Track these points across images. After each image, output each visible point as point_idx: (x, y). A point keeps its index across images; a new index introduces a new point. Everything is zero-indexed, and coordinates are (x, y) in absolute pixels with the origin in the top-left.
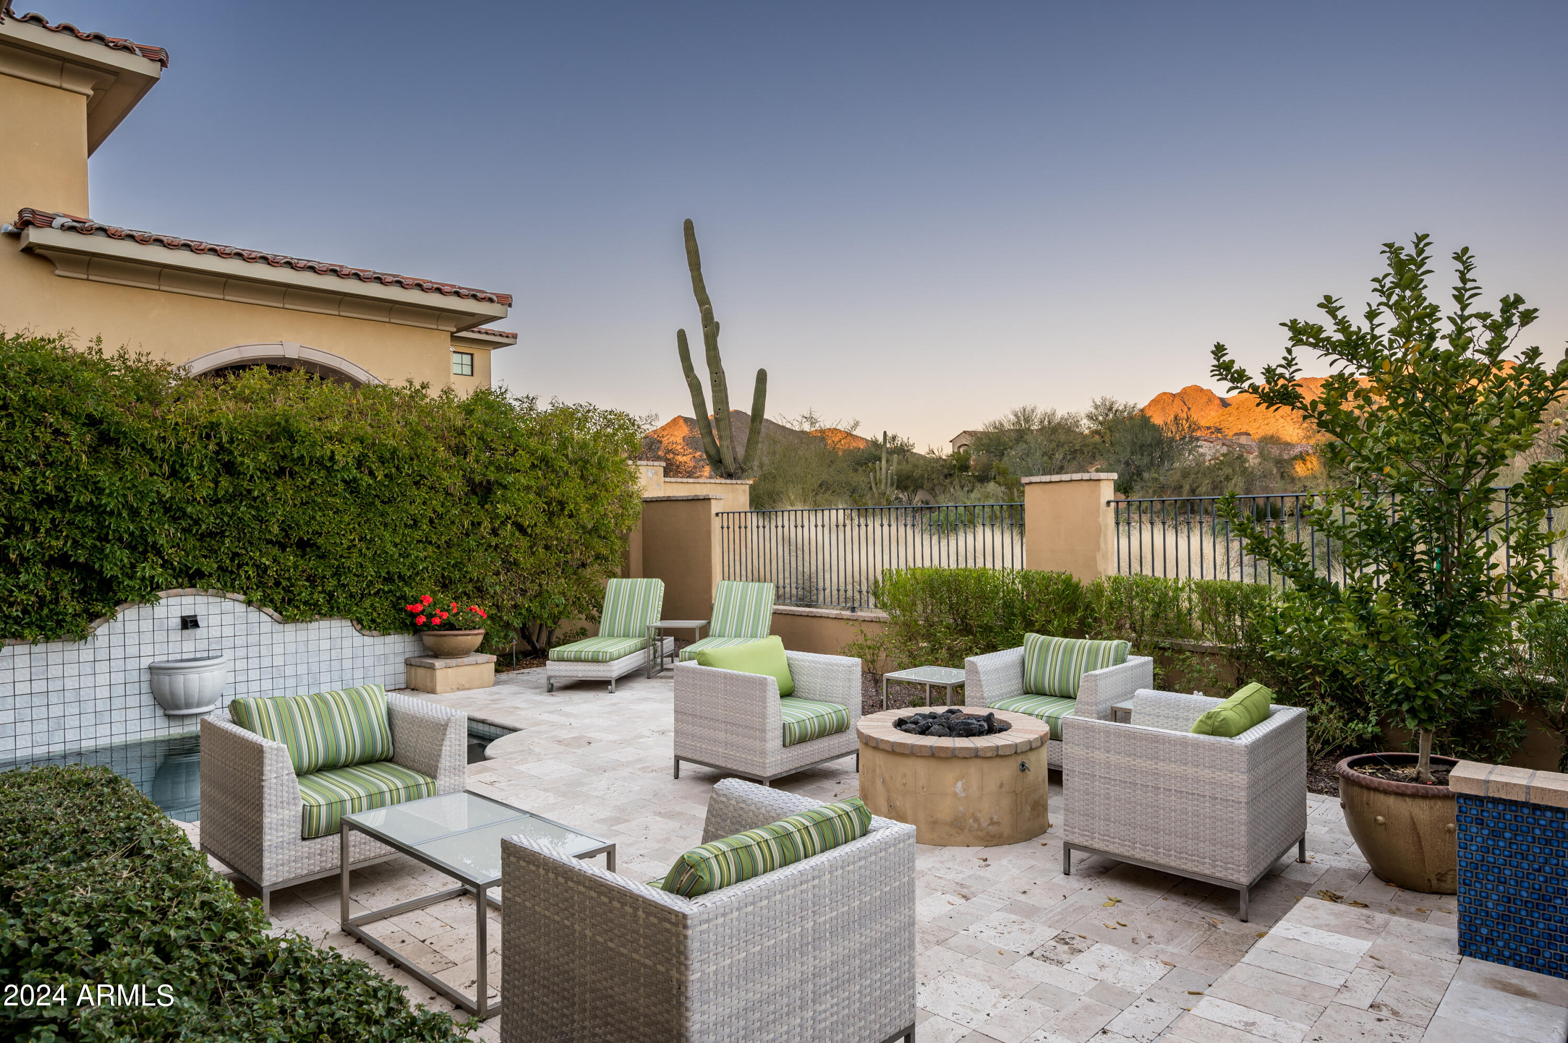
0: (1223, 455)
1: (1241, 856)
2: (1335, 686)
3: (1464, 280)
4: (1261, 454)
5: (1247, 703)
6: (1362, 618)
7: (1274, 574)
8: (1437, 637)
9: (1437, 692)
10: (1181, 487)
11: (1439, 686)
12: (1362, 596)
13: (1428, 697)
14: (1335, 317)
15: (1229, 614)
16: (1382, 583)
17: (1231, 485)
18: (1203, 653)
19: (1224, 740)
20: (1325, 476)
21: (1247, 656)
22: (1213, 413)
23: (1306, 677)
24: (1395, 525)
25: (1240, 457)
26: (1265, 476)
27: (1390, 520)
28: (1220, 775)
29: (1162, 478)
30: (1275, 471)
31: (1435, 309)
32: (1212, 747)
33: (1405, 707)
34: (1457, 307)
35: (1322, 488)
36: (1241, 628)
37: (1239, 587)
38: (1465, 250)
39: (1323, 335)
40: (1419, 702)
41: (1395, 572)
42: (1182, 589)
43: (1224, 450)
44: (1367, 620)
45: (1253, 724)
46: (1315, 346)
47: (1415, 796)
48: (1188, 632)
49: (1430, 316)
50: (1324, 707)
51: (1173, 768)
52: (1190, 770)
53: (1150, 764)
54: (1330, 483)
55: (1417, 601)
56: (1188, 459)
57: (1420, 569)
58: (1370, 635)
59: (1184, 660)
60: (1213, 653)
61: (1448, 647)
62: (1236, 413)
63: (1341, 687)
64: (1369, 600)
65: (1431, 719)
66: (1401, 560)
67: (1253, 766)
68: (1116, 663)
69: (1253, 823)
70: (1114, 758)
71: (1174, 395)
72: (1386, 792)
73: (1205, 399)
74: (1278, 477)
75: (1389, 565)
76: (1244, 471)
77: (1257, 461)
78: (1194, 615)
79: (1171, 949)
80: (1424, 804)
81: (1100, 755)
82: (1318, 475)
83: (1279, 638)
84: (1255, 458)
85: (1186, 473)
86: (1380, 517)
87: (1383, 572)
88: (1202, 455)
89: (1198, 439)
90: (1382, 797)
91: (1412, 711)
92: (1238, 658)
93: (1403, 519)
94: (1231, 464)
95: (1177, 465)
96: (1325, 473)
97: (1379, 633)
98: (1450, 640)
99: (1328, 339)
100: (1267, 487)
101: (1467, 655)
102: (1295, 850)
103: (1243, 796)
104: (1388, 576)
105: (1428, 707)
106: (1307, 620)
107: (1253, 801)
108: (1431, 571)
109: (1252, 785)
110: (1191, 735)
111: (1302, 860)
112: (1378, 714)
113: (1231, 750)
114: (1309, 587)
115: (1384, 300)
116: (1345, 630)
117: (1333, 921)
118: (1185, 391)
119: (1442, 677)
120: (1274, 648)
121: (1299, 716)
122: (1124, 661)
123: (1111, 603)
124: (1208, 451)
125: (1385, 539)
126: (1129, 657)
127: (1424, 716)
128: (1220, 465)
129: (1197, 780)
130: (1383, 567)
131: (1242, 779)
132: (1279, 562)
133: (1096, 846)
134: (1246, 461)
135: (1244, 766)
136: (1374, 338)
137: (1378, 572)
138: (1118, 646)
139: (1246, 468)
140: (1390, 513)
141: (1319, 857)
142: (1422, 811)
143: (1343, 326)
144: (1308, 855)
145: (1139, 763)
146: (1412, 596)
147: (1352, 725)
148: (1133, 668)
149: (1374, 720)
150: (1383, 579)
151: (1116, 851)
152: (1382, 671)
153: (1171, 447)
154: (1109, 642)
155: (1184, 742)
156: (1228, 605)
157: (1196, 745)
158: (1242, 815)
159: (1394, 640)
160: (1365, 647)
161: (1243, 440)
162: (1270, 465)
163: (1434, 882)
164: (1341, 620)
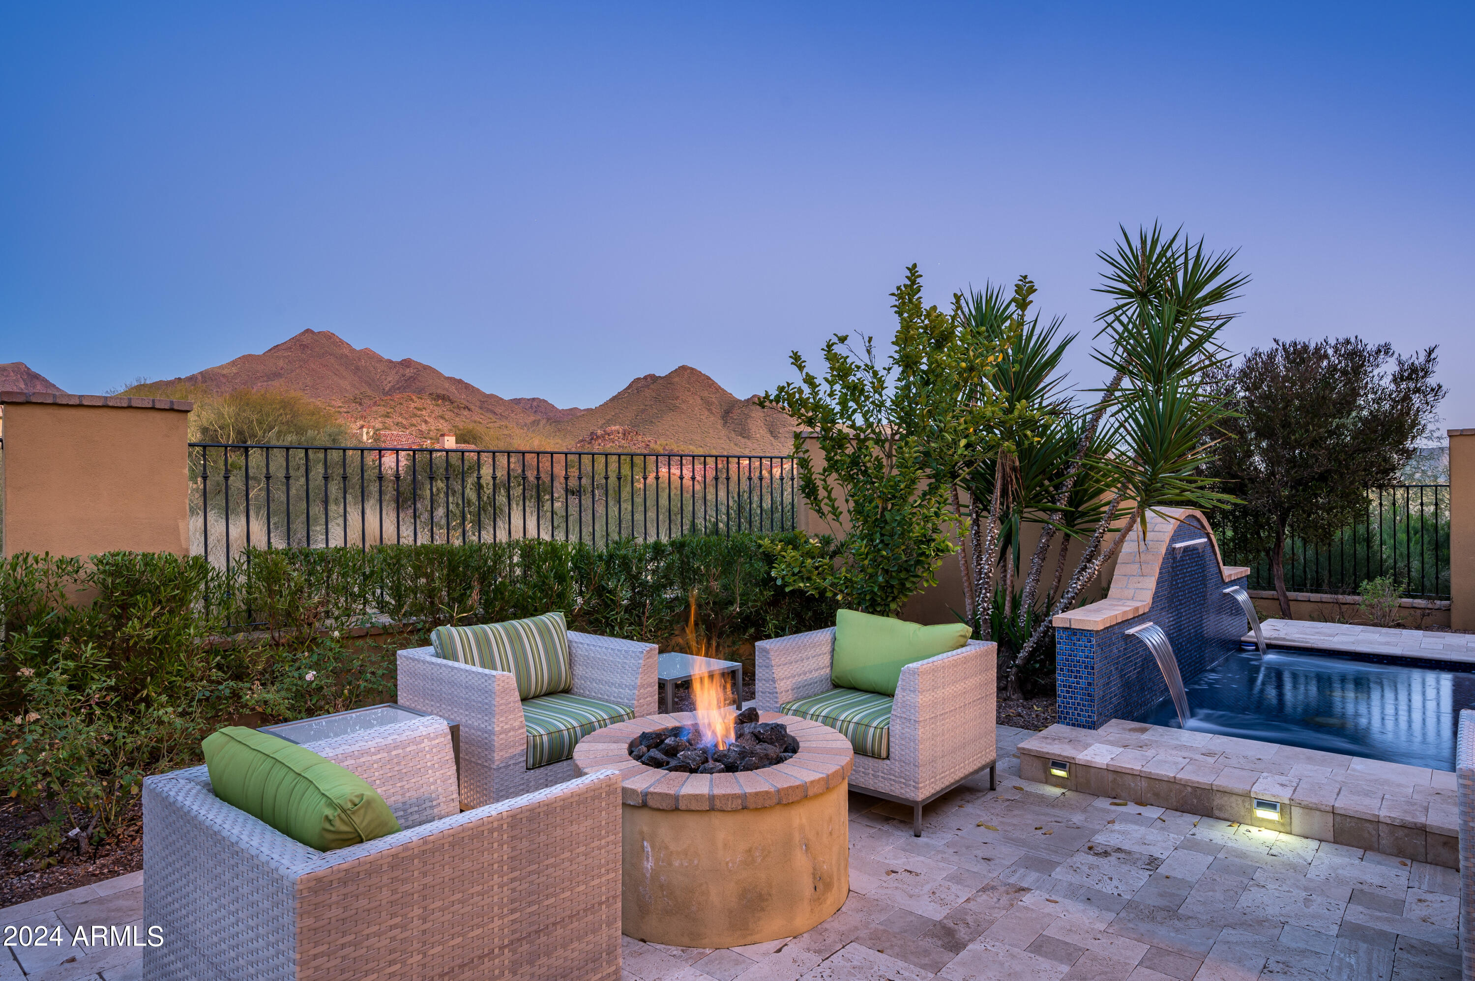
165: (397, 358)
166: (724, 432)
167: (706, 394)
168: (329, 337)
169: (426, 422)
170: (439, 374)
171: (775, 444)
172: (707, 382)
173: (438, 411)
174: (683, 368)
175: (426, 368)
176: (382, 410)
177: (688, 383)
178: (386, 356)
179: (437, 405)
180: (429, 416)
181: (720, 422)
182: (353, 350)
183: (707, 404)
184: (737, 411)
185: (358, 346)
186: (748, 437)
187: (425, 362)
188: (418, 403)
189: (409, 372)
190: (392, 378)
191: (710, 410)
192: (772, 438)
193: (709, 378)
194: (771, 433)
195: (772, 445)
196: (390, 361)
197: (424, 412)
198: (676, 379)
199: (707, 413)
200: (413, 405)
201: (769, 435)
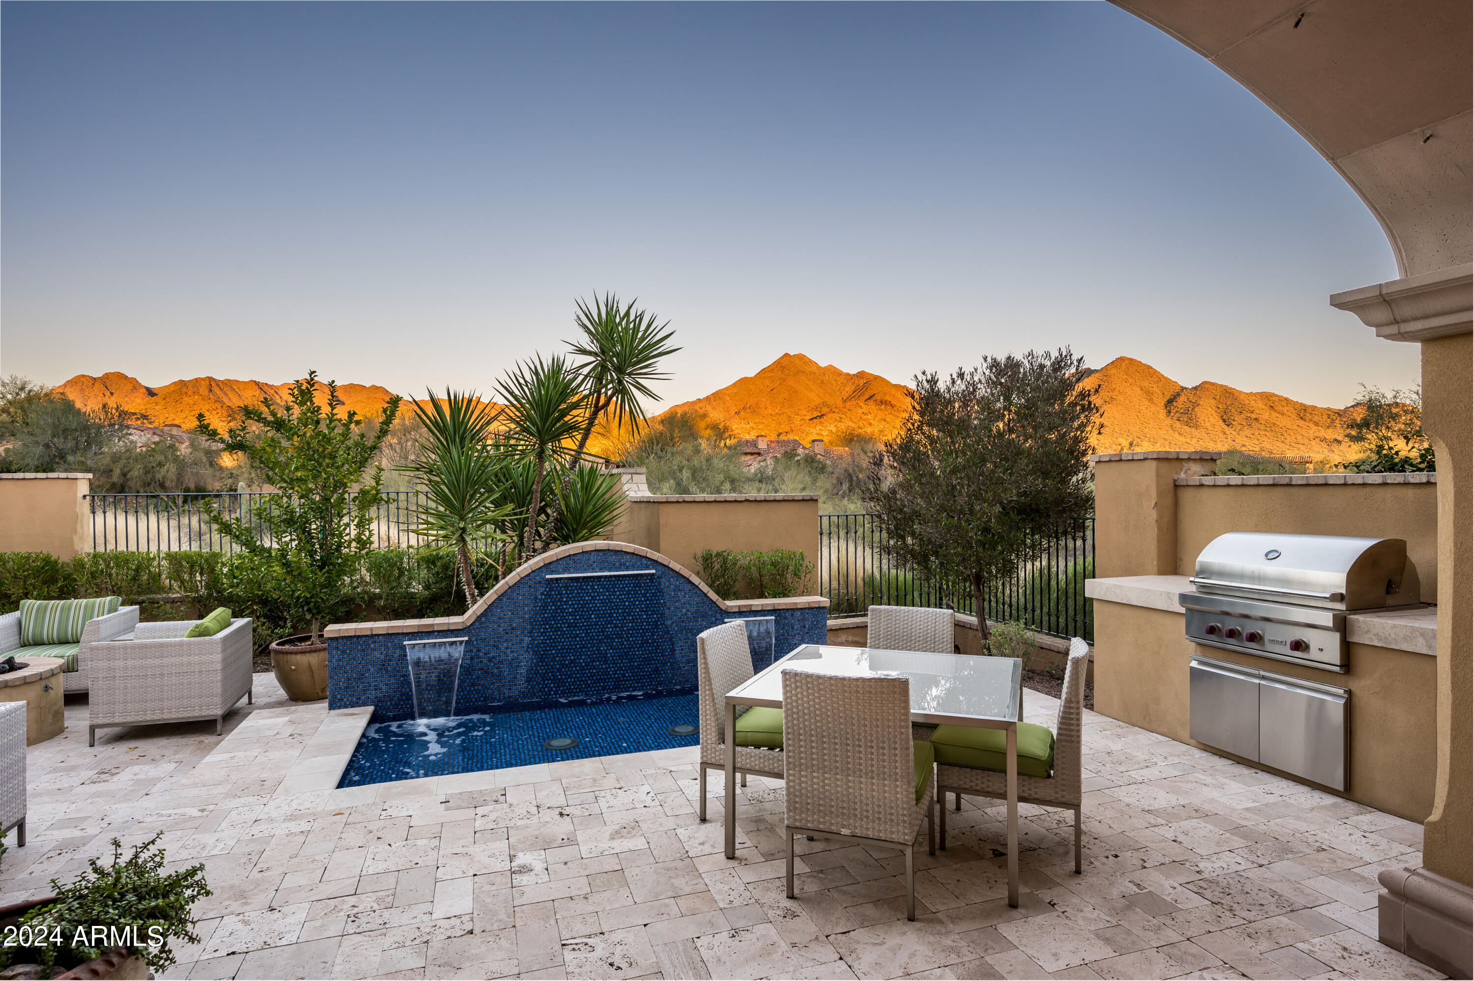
0: (154, 443)
1: (218, 700)
2: (266, 610)
3: (333, 396)
4: (192, 445)
5: (218, 618)
6: (284, 564)
7: (234, 545)
8: (321, 571)
9: (321, 598)
10: (111, 471)
11: (322, 595)
12: (283, 552)
13: (317, 601)
14: (269, 409)
15: (192, 574)
16: (293, 546)
17: (163, 471)
18: (173, 601)
19: (207, 638)
20: (248, 466)
21: (206, 599)
22: (138, 400)
23: (247, 608)
24: (300, 515)
25: (172, 447)
26: (195, 464)
27: (298, 514)
28: (205, 658)
29: (89, 462)
30: (204, 460)
31: (319, 408)
32: (199, 643)
33: (306, 608)
34: (330, 409)
35: (246, 475)
36: (201, 582)
37: (200, 555)
38: (333, 382)
39: (263, 416)
40: (312, 604)
41: (300, 540)
42: (154, 559)
43: (156, 439)
44: (286, 565)
45: (222, 629)
46: (258, 421)
47: (310, 652)
48: (161, 589)
49: (317, 411)
50: (259, 623)
51: (174, 660)
52: (185, 659)
53: (158, 661)
54: (253, 471)
55: (312, 553)
56: (118, 445)
57: (313, 538)
58: (288, 572)
59: (158, 607)
60: (182, 601)
61: (326, 575)
62: (163, 403)
63: (270, 610)
64: (287, 555)
65: (318, 613)
66: (303, 533)
67: (224, 650)
68: (109, 612)
69: (225, 681)
70: (130, 663)
71: (95, 379)
72: (296, 653)
73: (130, 386)
74: (208, 465)
75: (297, 536)
76: (176, 459)
77: (189, 450)
78: (164, 576)
79: (177, 756)
80: (315, 655)
81: (120, 663)
82: (242, 464)
83: (235, 581)
84: (186, 448)
85: (116, 458)
86: (293, 512)
87: (294, 540)
88: (132, 442)
89: (128, 427)
90: (294, 656)
91: (309, 610)
92: (199, 602)
93: (305, 513)
94: (162, 452)
95: (105, 449)
96: (249, 463)
97: (292, 571)
98: (328, 572)
99: (265, 418)
100: (198, 473)
101: (335, 578)
102: (246, 697)
103: (219, 666)
104: (297, 542)
105: (317, 606)
106: (252, 569)
107: (224, 669)
108: (318, 538)
109: (224, 659)
110: (185, 639)
111: (250, 703)
112: (292, 621)
113: (212, 643)
114: (254, 550)
115: (294, 399)
116: (275, 571)
117: (270, 715)
118: (107, 376)
119: (323, 590)
120: (231, 587)
121: (249, 622)
122: (116, 610)
123: (92, 573)
124: (139, 439)
125: (295, 523)
126: (120, 608)
127: (315, 611)
128: (152, 452)
129: (189, 664)
130: (294, 537)
131: (218, 657)
132: (237, 537)
133: (116, 721)
134: (177, 450)
135: (219, 650)
136: (289, 421)
137: (291, 540)
138: (111, 600)
139: (177, 456)
140: (298, 510)
141: (259, 700)
142: (314, 659)
143: (274, 414)
144: (253, 701)
145: (149, 662)
146: (309, 551)
147: (276, 631)
148: (125, 614)
149: (289, 625)
150: (294, 544)
151: (132, 720)
152: (294, 591)
153: (98, 433)
154: (103, 599)
155: (181, 644)
156: (192, 567)
157: (189, 644)
158: (219, 677)
159: (300, 574)
160: (285, 580)
161: (175, 431)
162: (201, 455)
163: (320, 694)
164: (272, 567)
165: (853, 372)
166: (1168, 421)
167: (1146, 384)
168: (801, 357)
169: (870, 424)
170: (887, 383)
171: (1228, 432)
172: (1148, 372)
173: (881, 415)
174: (1121, 359)
175: (877, 378)
176: (836, 416)
177: (1127, 374)
178: (845, 371)
179: (881, 410)
180: (874, 419)
181: (1163, 412)
182: (819, 367)
183: (1148, 394)
184: (1182, 398)
185: (823, 364)
186: (1197, 427)
187: (876, 373)
188: (865, 408)
189: (862, 382)
190: (849, 389)
191: (1151, 400)
192: (1225, 427)
193: (1149, 367)
194: (1224, 421)
195: (1225, 433)
196: (848, 374)
197: (869, 417)
198: (1114, 371)
199: (1147, 403)
200: (860, 411)
201: (1221, 422)
